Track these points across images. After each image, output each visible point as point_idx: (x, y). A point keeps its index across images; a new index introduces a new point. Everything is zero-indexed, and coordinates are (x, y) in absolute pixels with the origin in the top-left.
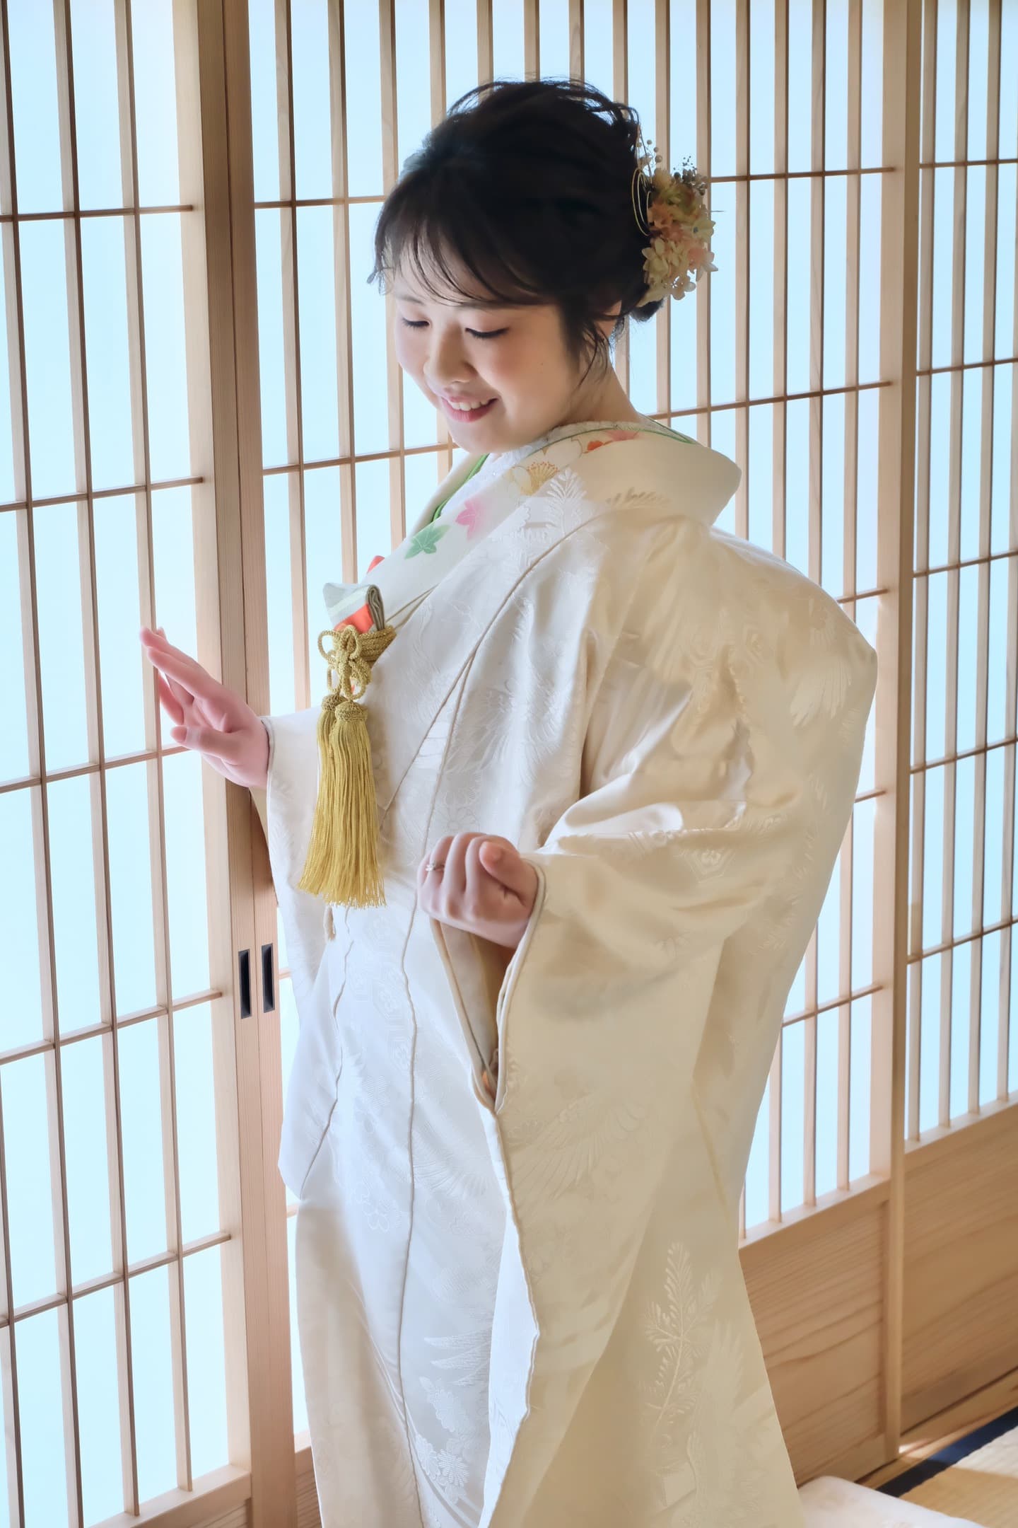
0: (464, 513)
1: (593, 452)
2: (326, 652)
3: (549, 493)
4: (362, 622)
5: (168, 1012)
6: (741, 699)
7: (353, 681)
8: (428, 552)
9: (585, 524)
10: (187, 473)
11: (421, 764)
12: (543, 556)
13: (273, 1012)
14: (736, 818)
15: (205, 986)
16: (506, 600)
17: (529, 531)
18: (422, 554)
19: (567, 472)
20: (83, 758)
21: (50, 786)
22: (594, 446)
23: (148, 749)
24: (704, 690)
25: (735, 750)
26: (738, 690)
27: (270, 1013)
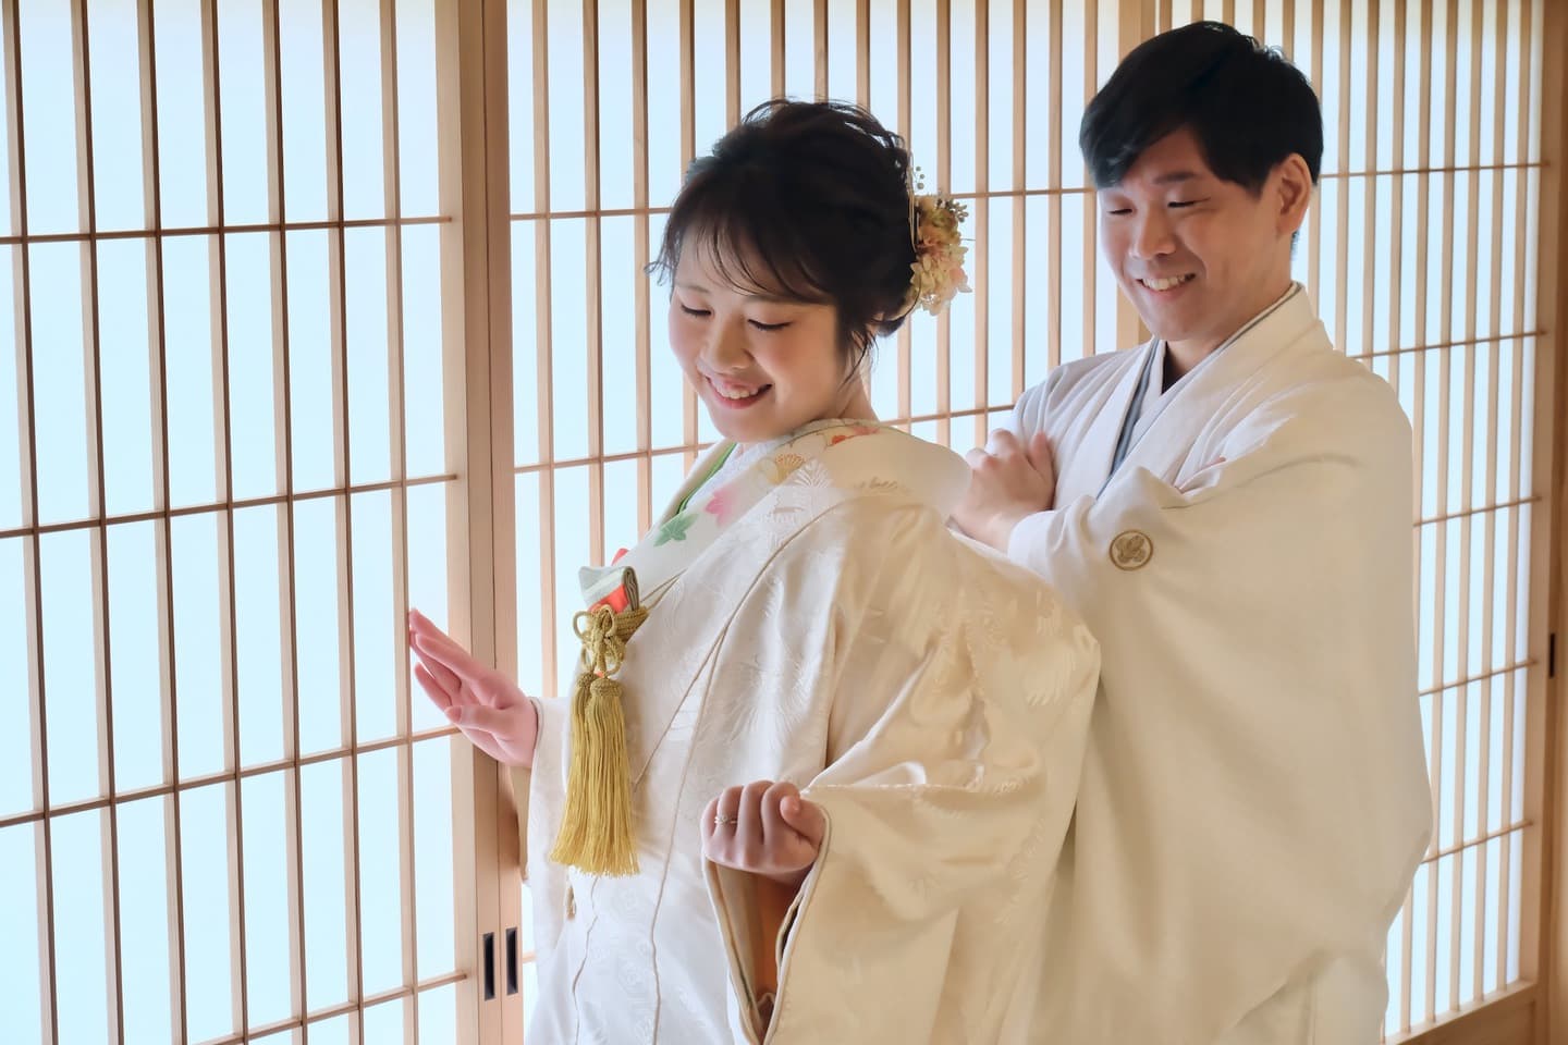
0: (712, 503)
1: (837, 445)
2: (581, 631)
3: (797, 481)
4: (618, 602)
5: (413, 993)
6: (976, 673)
7: (607, 659)
8: (678, 539)
9: (833, 508)
10: (441, 470)
11: (671, 737)
12: (793, 537)
13: (516, 995)
14: (977, 779)
15: (450, 968)
16: (757, 579)
17: (779, 515)
18: (672, 541)
19: (814, 462)
20: (336, 743)
21: (303, 769)
22: (838, 440)
23: (398, 735)
24: (942, 662)
25: (973, 720)
26: (974, 665)
27: (513, 996)
